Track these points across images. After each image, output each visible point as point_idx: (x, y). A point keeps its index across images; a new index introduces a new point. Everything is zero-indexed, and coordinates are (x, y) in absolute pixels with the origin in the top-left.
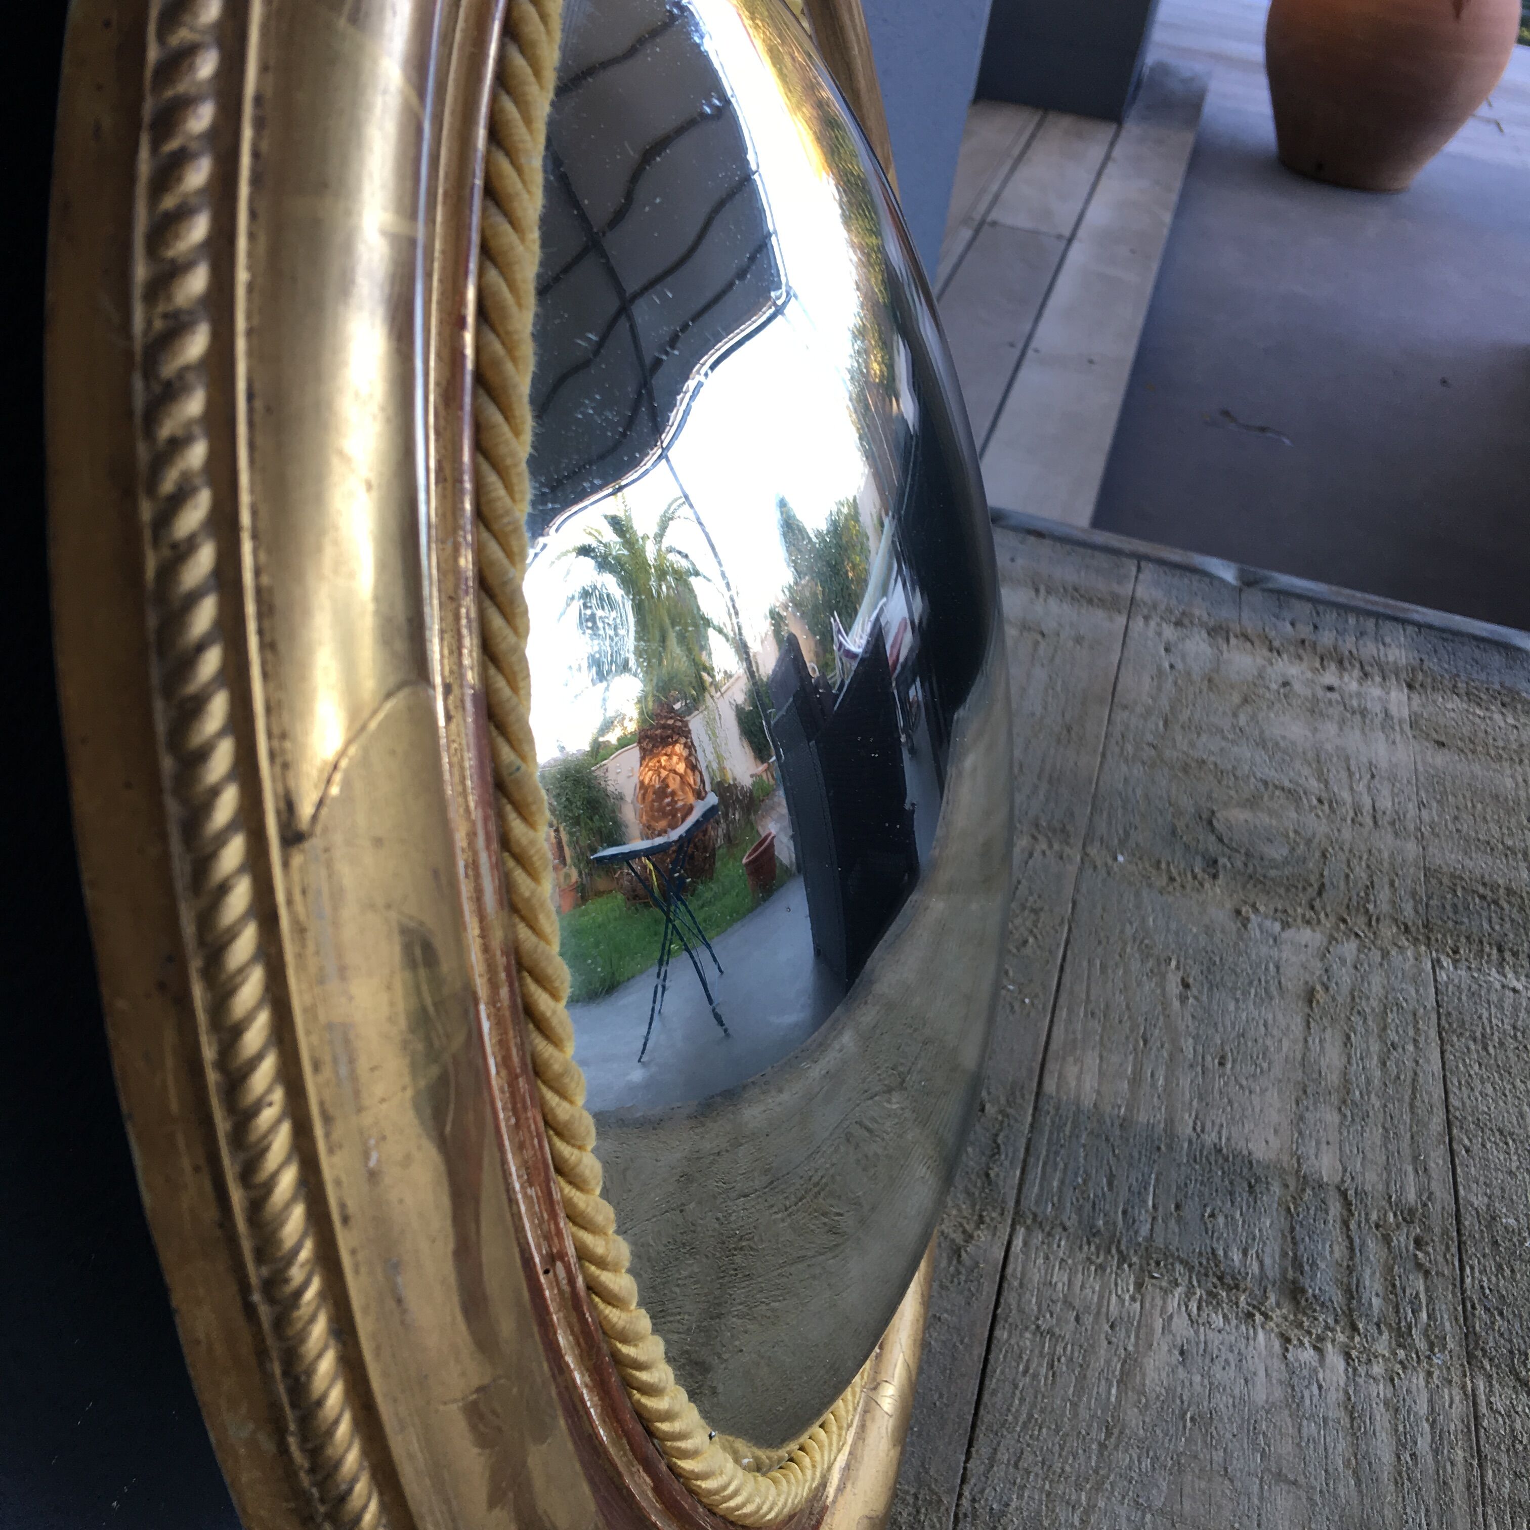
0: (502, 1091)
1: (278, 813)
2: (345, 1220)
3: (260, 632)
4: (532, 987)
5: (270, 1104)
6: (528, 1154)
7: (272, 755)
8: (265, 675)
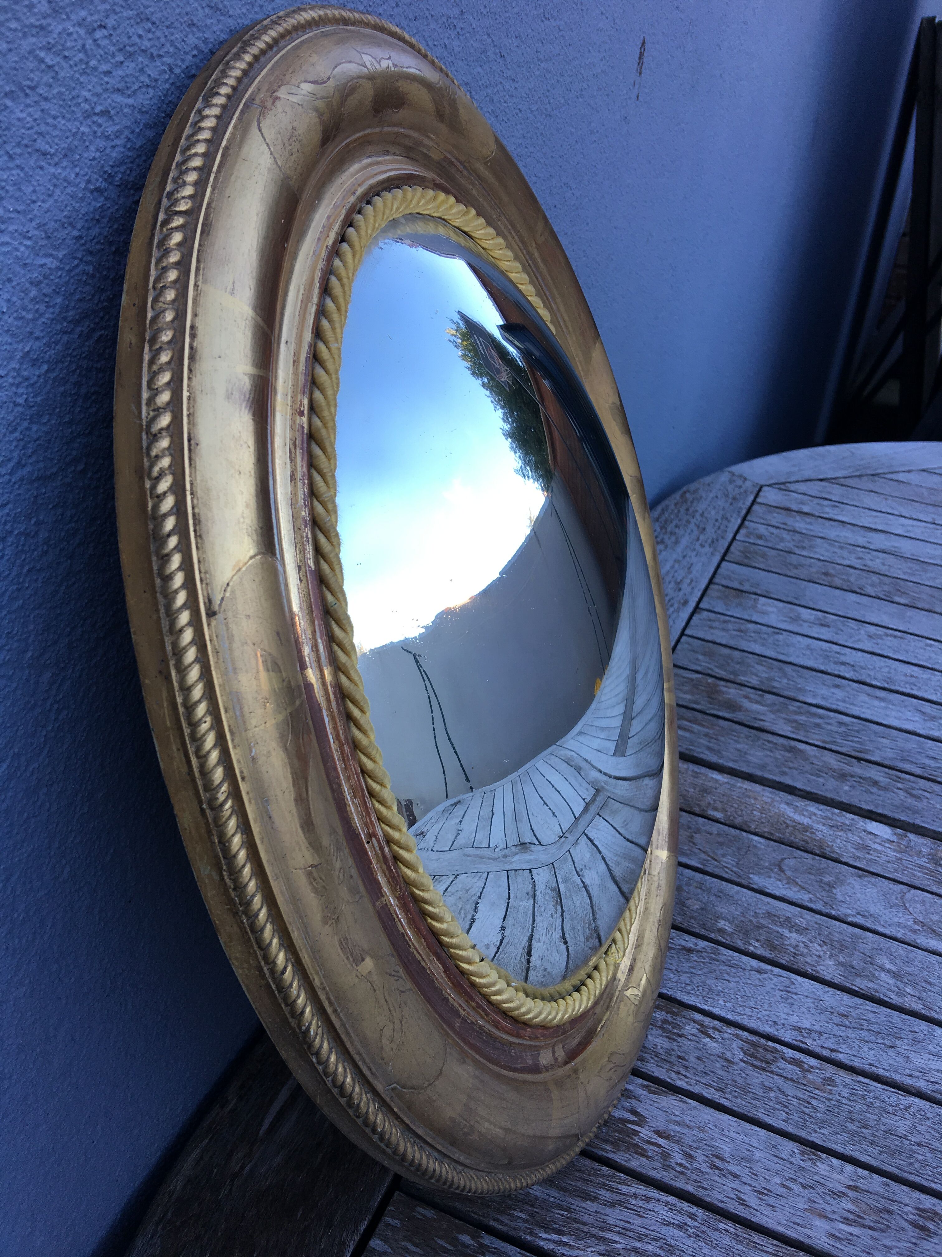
0: (337, 750)
1: (205, 603)
2: (243, 779)
3: (195, 531)
4: (350, 705)
5: (205, 722)
6: (352, 782)
7: (201, 580)
8: (197, 548)
